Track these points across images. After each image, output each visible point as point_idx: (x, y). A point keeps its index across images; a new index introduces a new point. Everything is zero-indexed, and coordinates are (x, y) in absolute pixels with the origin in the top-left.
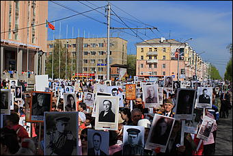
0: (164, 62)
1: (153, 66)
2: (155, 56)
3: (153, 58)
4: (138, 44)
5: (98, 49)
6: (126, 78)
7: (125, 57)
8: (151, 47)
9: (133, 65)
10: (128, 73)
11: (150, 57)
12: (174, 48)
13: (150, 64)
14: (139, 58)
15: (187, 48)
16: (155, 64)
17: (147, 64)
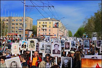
0: (50, 29)
1: (45, 30)
2: (46, 26)
3: (45, 27)
4: (38, 20)
5: (19, 22)
6: (32, 36)
7: (32, 26)
8: (44, 21)
9: (35, 30)
10: (33, 33)
11: (43, 26)
12: (54, 22)
13: (43, 30)
14: (38, 26)
15: (60, 22)
16: (46, 29)
17: (42, 29)
